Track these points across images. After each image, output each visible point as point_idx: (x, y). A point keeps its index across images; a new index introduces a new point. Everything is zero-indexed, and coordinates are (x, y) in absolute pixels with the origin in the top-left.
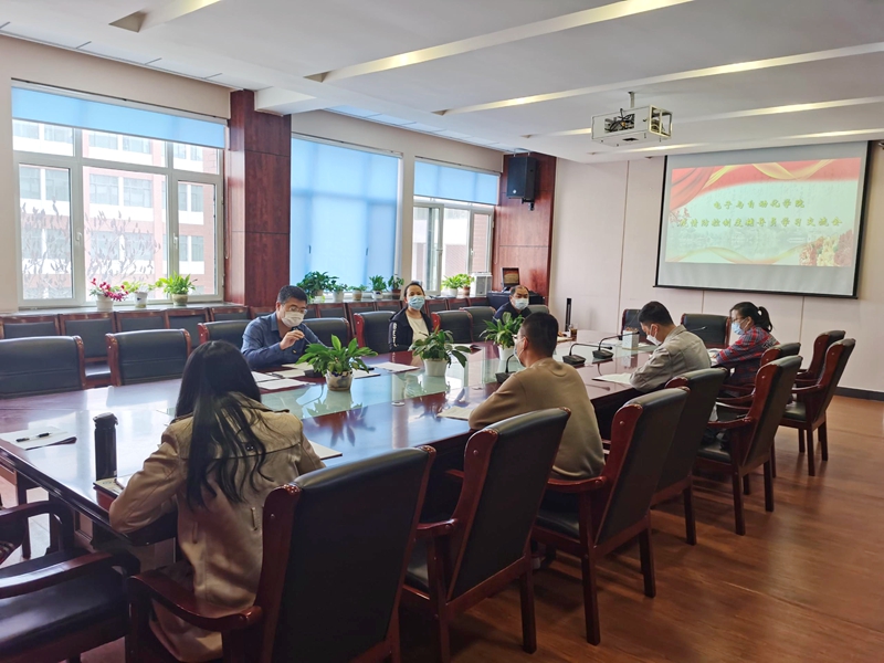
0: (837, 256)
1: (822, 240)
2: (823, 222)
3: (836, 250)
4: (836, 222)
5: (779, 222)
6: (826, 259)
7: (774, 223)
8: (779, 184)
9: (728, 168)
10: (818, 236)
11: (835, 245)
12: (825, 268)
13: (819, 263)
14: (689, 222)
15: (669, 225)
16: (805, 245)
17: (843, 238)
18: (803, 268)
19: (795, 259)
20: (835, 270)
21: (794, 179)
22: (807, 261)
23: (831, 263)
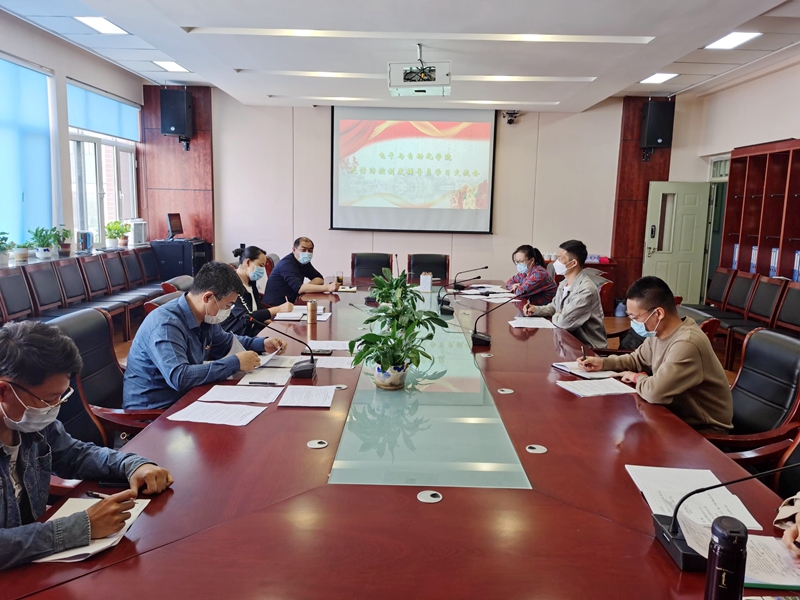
0: (477, 201)
1: (466, 187)
2: (466, 173)
3: (476, 196)
4: (476, 174)
5: (433, 172)
6: (470, 203)
7: (429, 173)
8: (431, 140)
9: (389, 123)
10: (463, 185)
11: (476, 192)
12: (469, 210)
13: (465, 207)
14: (358, 168)
15: (340, 172)
16: (454, 192)
17: (481, 186)
18: (453, 211)
19: (446, 203)
20: (476, 212)
21: (443, 137)
22: (456, 205)
23: (473, 207)
